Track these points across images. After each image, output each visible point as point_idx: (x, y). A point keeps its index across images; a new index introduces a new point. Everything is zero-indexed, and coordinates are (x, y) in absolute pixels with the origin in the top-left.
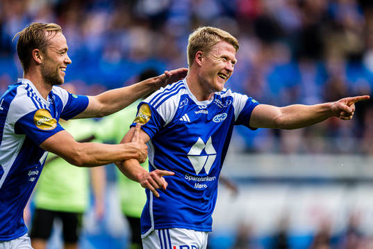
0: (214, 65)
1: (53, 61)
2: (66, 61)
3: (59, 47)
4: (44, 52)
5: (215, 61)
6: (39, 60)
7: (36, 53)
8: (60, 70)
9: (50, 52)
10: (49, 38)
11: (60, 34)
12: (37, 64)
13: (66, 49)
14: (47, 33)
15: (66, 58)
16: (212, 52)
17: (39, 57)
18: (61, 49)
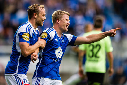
0: (64, 22)
1: (40, 18)
2: (45, 18)
3: (43, 13)
4: (38, 14)
5: (64, 21)
6: (35, 17)
7: (35, 14)
8: (42, 22)
9: (40, 15)
10: (40, 10)
11: (44, 9)
12: (35, 18)
13: (45, 14)
14: (39, 8)
15: (45, 17)
16: (62, 18)
17: (36, 16)
18: (44, 14)
